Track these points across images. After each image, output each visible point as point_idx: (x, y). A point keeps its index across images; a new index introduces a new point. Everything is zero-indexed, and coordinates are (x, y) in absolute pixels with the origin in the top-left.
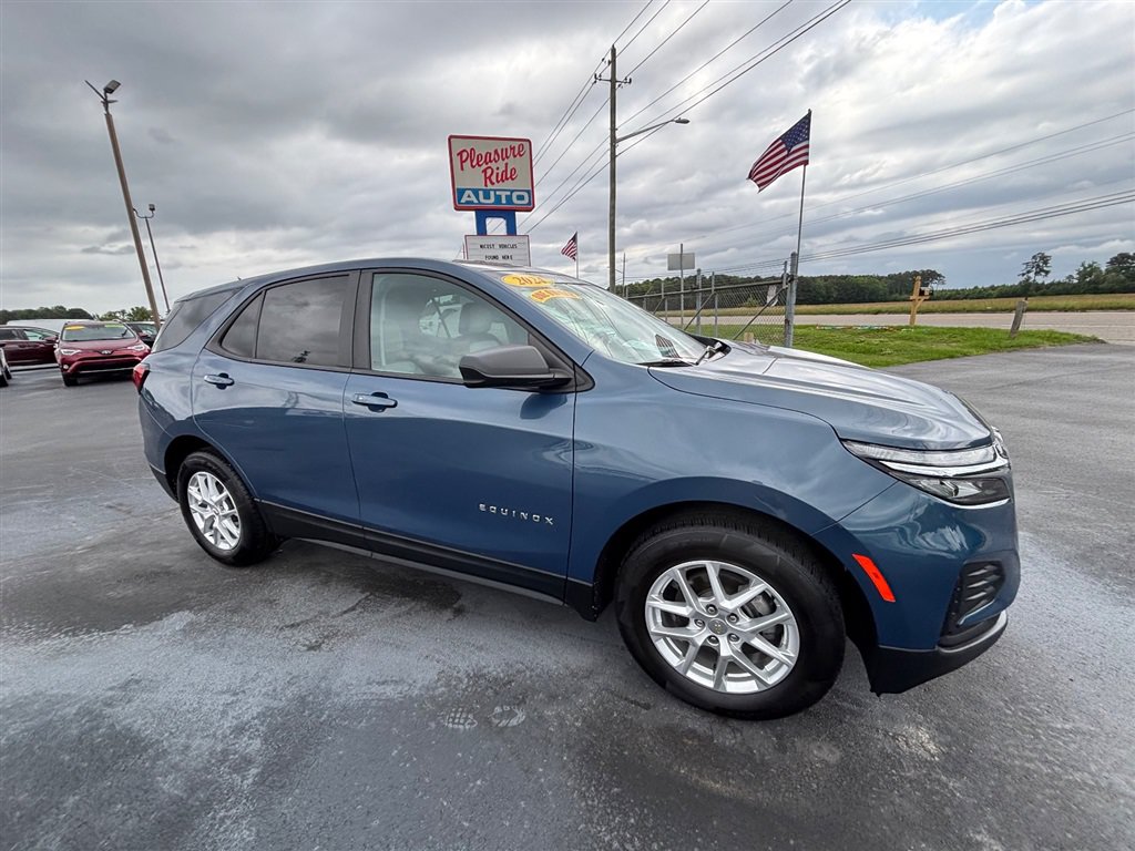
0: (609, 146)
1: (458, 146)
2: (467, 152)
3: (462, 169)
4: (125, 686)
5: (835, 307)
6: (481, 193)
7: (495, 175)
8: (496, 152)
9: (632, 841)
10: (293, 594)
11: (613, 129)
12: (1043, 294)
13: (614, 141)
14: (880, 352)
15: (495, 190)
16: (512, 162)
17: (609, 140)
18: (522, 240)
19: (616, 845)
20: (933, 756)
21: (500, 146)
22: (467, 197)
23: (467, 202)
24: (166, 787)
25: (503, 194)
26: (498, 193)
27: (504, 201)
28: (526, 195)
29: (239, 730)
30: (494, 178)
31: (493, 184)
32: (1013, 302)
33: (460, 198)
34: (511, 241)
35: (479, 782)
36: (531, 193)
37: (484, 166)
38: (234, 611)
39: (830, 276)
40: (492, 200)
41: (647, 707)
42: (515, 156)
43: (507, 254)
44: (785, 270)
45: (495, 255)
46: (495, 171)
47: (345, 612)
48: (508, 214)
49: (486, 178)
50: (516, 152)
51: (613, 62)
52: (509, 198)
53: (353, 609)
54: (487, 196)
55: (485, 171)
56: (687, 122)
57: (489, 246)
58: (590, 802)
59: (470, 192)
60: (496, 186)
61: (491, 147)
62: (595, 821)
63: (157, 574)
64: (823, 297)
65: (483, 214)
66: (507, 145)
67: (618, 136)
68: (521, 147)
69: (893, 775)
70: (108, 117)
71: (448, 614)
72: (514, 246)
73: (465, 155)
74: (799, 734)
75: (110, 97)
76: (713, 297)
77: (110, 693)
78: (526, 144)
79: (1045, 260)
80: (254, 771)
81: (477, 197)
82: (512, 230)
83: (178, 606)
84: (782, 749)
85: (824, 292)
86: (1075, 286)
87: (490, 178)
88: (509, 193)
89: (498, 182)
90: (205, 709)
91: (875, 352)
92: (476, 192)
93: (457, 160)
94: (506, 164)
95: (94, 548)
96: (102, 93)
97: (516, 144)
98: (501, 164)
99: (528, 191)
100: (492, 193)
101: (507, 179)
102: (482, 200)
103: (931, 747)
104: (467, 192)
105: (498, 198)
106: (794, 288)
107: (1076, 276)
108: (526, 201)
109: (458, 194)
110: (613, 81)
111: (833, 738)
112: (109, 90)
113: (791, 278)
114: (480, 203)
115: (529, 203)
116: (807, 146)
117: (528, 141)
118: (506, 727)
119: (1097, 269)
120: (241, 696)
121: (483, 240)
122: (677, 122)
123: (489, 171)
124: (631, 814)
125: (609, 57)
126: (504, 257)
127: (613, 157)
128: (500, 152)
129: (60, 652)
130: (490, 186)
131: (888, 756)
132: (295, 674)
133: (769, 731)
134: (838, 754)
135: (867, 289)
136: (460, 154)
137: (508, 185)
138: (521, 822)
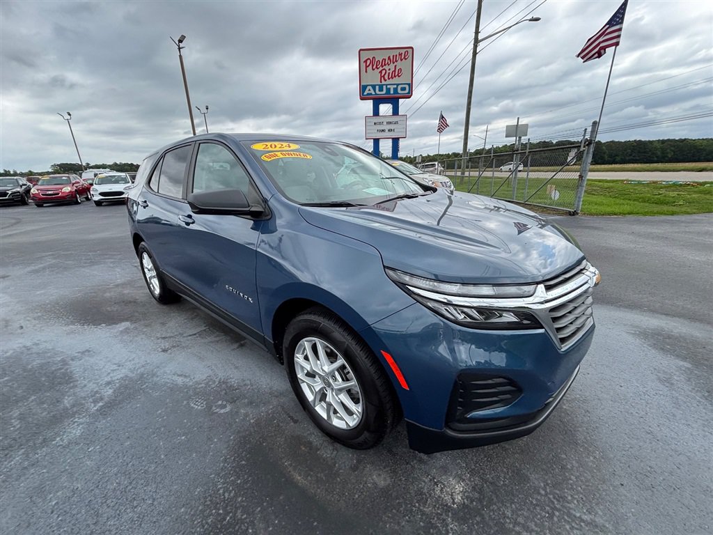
0: (472, 46)
1: (365, 56)
2: (371, 60)
3: (366, 72)
4: (83, 353)
5: (660, 165)
6: (377, 87)
7: (387, 74)
8: (389, 58)
9: (230, 492)
10: (175, 323)
11: (477, 32)
13: (477, 41)
14: (673, 203)
15: (387, 85)
16: (399, 64)
17: (473, 42)
18: (401, 119)
19: (221, 491)
20: (454, 503)
21: (391, 53)
22: (369, 90)
23: (368, 94)
24: (66, 401)
25: (392, 88)
26: (388, 87)
27: (392, 92)
28: (407, 87)
29: (108, 383)
30: (386, 77)
31: (385, 80)
33: (363, 92)
34: (395, 119)
35: (183, 438)
36: (411, 85)
37: (381, 69)
38: (146, 326)
39: (669, 140)
40: (384, 92)
41: (296, 422)
42: (401, 60)
43: (391, 128)
44: (584, 136)
45: (383, 129)
46: (388, 72)
47: (190, 336)
49: (381, 77)
50: (403, 57)
52: (395, 90)
53: (195, 334)
54: (381, 89)
55: (381, 72)
56: (537, 19)
57: (381, 123)
58: (226, 465)
59: (370, 87)
60: (388, 82)
61: (385, 55)
62: (221, 475)
63: (130, 302)
64: (657, 157)
65: (378, 101)
66: (397, 52)
67: (480, 38)
68: (406, 53)
69: (415, 506)
70: (180, 56)
71: (236, 346)
72: (396, 123)
73: (368, 62)
74: (373, 463)
75: (181, 45)
76: (527, 157)
77: (77, 354)
78: (410, 50)
80: (101, 404)
81: (375, 91)
82: (396, 112)
83: (127, 320)
84: (354, 468)
85: (659, 153)
87: (384, 76)
88: (395, 86)
89: (389, 79)
90: (104, 370)
91: (667, 203)
92: (374, 87)
93: (363, 65)
94: (396, 66)
95: (117, 286)
96: (177, 43)
97: (403, 51)
98: (392, 67)
99: (409, 84)
100: (385, 87)
101: (395, 76)
102: (378, 92)
103: (458, 498)
104: (368, 88)
105: (388, 90)
106: (591, 150)
108: (407, 91)
109: (363, 88)
111: (394, 472)
112: (180, 41)
113: (589, 143)
114: (376, 94)
115: (409, 93)
116: (620, 30)
117: (412, 48)
118: (216, 413)
120: (121, 368)
121: (376, 119)
122: (530, 20)
123: (384, 72)
124: (241, 478)
126: (389, 131)
127: (475, 54)
128: (392, 58)
129: (73, 332)
130: (383, 82)
131: (422, 494)
132: (148, 362)
133: (355, 456)
134: (389, 481)
135: (705, 150)
136: (366, 61)
137: (396, 80)
138: (187, 464)
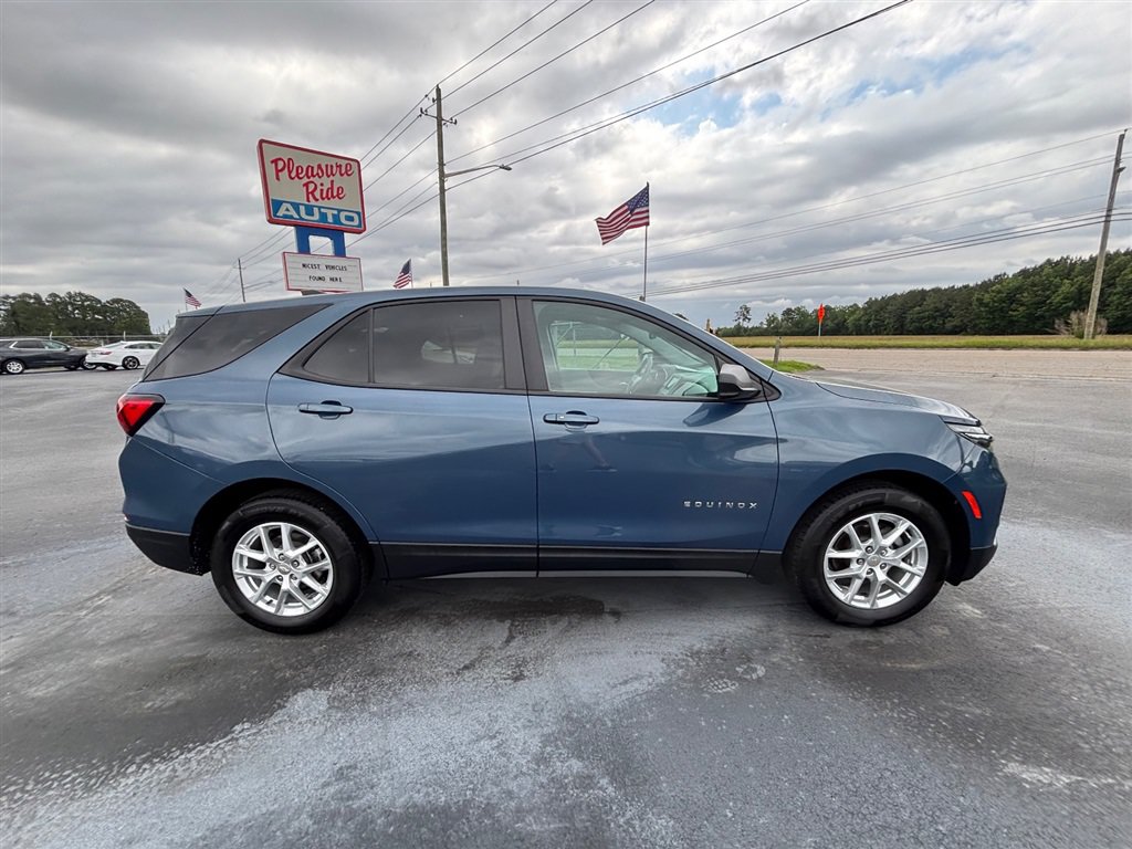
0: (438, 179)
1: (272, 153)
2: (277, 160)
3: (278, 179)
6: (302, 208)
7: (318, 190)
8: (319, 167)
11: (441, 164)
12: (749, 335)
13: (443, 175)
15: (320, 208)
16: (338, 181)
17: (437, 173)
18: (352, 263)
21: (324, 161)
22: (287, 210)
23: (285, 216)
25: (330, 213)
26: (322, 210)
27: (330, 219)
28: (356, 216)
30: (317, 194)
31: (317, 200)
32: (773, 340)
33: (276, 211)
34: (340, 262)
36: (361, 215)
37: (306, 180)
40: (316, 217)
42: (341, 175)
43: (335, 276)
45: (321, 275)
46: (319, 188)
48: (336, 234)
49: (308, 193)
50: (343, 172)
51: (438, 100)
52: (336, 218)
55: (306, 185)
57: (314, 266)
59: (289, 206)
60: (325, 203)
61: (314, 161)
65: (304, 232)
66: (333, 162)
67: (446, 171)
68: (349, 167)
72: (343, 268)
73: (280, 165)
78: (354, 165)
79: (747, 309)
81: (298, 212)
82: (340, 250)
86: (766, 329)
87: (313, 193)
88: (336, 212)
89: (323, 199)
92: (296, 206)
93: (271, 169)
94: (332, 182)
97: (343, 163)
98: (326, 181)
99: (358, 213)
100: (316, 210)
101: (333, 197)
102: (303, 215)
104: (284, 206)
105: (324, 216)
107: (765, 322)
108: (356, 223)
109: (273, 205)
110: (439, 119)
114: (301, 218)
115: (360, 225)
117: (357, 162)
119: (776, 318)
121: (306, 259)
123: (311, 187)
125: (434, 95)
126: (332, 279)
127: (442, 189)
128: (324, 168)
130: (313, 202)
136: (275, 162)
137: (334, 203)
